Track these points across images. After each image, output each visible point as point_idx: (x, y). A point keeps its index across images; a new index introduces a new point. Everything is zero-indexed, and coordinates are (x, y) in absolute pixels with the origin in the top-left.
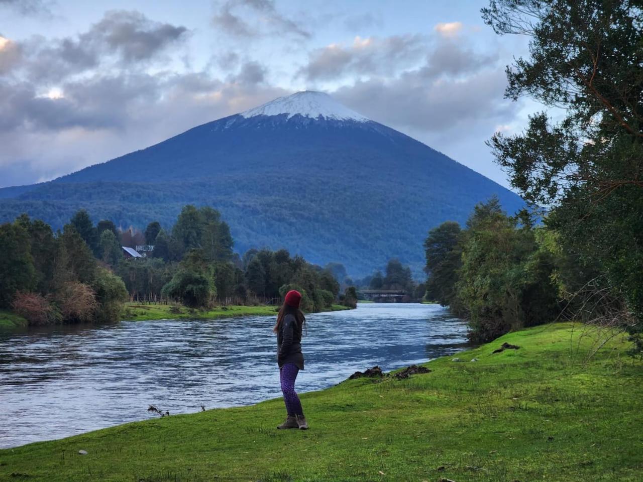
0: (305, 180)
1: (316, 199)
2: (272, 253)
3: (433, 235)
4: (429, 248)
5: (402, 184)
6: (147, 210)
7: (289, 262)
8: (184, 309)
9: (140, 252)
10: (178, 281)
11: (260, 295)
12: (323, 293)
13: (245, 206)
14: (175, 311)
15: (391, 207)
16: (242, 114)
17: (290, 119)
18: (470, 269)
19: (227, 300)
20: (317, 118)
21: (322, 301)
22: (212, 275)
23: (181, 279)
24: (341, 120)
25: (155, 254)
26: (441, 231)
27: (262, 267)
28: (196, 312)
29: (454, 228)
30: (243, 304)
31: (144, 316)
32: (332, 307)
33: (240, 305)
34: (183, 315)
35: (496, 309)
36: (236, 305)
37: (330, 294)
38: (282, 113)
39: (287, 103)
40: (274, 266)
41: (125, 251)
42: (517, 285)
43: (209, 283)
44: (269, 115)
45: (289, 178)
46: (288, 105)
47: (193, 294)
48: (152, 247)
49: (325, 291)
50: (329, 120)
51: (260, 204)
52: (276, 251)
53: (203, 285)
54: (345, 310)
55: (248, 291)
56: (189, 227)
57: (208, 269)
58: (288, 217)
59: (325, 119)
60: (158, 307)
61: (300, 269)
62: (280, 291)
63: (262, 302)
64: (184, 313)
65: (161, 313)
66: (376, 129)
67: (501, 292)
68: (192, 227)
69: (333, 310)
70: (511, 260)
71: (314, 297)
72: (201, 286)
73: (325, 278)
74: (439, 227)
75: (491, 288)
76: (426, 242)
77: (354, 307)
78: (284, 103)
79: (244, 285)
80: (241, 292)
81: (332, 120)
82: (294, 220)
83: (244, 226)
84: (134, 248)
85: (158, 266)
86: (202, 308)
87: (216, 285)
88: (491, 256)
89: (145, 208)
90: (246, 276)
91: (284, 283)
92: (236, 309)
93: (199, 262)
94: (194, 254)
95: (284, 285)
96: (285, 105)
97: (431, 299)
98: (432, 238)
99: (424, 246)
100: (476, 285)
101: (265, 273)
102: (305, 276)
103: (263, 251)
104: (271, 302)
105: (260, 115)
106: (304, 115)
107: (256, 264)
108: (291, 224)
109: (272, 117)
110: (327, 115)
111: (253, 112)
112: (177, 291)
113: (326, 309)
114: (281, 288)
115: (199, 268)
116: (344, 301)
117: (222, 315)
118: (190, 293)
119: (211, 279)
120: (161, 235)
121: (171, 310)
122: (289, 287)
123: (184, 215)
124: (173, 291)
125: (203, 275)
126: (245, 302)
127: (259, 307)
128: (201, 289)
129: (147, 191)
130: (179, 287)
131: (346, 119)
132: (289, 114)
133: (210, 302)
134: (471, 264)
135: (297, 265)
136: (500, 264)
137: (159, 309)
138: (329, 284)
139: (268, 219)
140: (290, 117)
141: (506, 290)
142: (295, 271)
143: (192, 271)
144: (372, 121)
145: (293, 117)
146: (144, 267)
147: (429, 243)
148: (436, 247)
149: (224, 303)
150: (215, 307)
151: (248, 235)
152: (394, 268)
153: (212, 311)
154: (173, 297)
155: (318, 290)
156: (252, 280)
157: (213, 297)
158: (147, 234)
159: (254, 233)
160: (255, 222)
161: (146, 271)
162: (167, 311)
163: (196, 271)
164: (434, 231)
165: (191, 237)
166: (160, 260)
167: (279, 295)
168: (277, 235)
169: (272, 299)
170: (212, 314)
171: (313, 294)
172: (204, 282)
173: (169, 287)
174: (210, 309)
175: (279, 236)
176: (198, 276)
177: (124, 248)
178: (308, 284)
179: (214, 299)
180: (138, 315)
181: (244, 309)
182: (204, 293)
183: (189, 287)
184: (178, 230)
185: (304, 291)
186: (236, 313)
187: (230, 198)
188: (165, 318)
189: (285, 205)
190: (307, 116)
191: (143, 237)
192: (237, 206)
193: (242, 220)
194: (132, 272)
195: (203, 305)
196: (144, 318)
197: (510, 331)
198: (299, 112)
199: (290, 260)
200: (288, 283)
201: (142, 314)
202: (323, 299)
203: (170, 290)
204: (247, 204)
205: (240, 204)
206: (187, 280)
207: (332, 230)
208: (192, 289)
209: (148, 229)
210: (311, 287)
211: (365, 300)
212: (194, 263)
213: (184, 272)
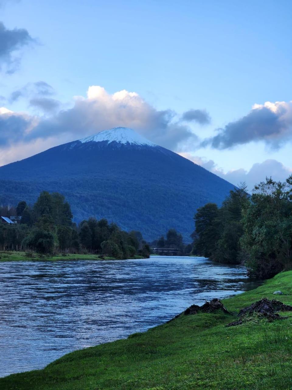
0: (118, 182)
1: (124, 193)
2: (97, 220)
3: (200, 211)
4: (197, 220)
5: (177, 185)
6: (22, 198)
7: (107, 227)
8: (36, 254)
9: (13, 220)
10: (33, 236)
11: (88, 248)
12: (129, 247)
13: (81, 196)
14: (29, 255)
15: (169, 199)
16: (80, 141)
17: (109, 144)
18: (248, 222)
19: (66, 250)
20: (126, 143)
21: (128, 252)
22: (56, 232)
23: (35, 235)
24: (140, 145)
25: (22, 222)
26: (205, 209)
27: (90, 230)
28: (44, 257)
29: (213, 207)
30: (77, 253)
31: (6, 258)
32: (134, 256)
33: (75, 253)
34: (34, 258)
35: (270, 252)
36: (73, 253)
37: (134, 248)
38: (104, 140)
39: (107, 134)
40: (98, 229)
41: (3, 220)
42: (288, 234)
43: (54, 238)
44: (97, 141)
45: (108, 180)
46: (108, 136)
47: (43, 245)
48: (20, 217)
49: (130, 246)
50: (133, 145)
51: (90, 196)
52: (99, 220)
53: (50, 239)
54: (143, 258)
55: (81, 245)
56: (45, 205)
57: (54, 229)
58: (107, 204)
59: (131, 144)
60: (17, 253)
61: (115, 232)
62: (101, 245)
63: (89, 252)
64: (35, 257)
65: (19, 257)
66: (161, 151)
67: (275, 239)
68: (47, 205)
69: (135, 259)
70: (281, 215)
71: (123, 249)
72: (48, 239)
73: (130, 238)
74: (204, 206)
75: (266, 236)
76: (195, 216)
77: (148, 257)
78: (106, 134)
79: (78, 240)
80: (76, 245)
81: (135, 145)
82: (111, 206)
83: (80, 209)
84: (9, 218)
85: (24, 228)
86: (48, 254)
87: (59, 239)
88: (266, 211)
89: (20, 196)
90: (79, 235)
91: (104, 240)
92: (72, 256)
93: (48, 224)
94: (45, 218)
95: (104, 241)
96: (107, 135)
97: (196, 253)
98: (199, 213)
99: (194, 218)
100: (254, 233)
101: (92, 233)
102: (118, 236)
103: (91, 220)
104: (96, 252)
105: (91, 141)
106: (118, 141)
107: (86, 227)
108: (109, 208)
109: (99, 142)
110: (131, 142)
111: (87, 139)
112: (32, 243)
113: (130, 258)
114: (102, 243)
115: (48, 227)
116: (142, 253)
117: (61, 259)
118: (40, 244)
119: (55, 235)
120: (26, 209)
121: (26, 255)
122: (108, 242)
123: (41, 197)
124: (29, 242)
125: (50, 233)
126: (78, 251)
127: (87, 255)
128: (48, 241)
129: (22, 186)
130: (34, 240)
131: (143, 144)
132: (109, 141)
133: (54, 250)
134: (249, 218)
135: (112, 229)
136: (272, 217)
137: (18, 254)
138: (133, 242)
139: (95, 205)
140: (109, 142)
141: (278, 237)
142: (111, 233)
143: (43, 229)
144: (159, 146)
145: (111, 143)
146: (13, 229)
147: (198, 217)
148: (202, 219)
149: (64, 252)
150: (58, 254)
151: (83, 214)
152: (172, 234)
153: (55, 256)
154: (29, 247)
155: (126, 245)
156: (83, 238)
157: (57, 247)
158: (18, 209)
159: (86, 213)
160: (87, 206)
161: (14, 231)
162: (24, 255)
163: (46, 230)
164: (201, 209)
165: (45, 211)
166: (25, 225)
167: (101, 248)
168: (100, 214)
169: (96, 250)
170: (55, 258)
171: (123, 248)
172: (51, 237)
173: (27, 240)
174: (54, 255)
175: (101, 215)
176: (47, 233)
177: (2, 217)
178: (120, 241)
179: (57, 249)
180: (2, 258)
181: (77, 256)
182: (50, 244)
183: (40, 240)
184: (37, 207)
185: (117, 245)
186: (71, 258)
187: (72, 191)
188: (21, 260)
189: (106, 196)
190: (120, 142)
191: (15, 211)
192: (76, 196)
193: (79, 205)
194: (5, 231)
195: (49, 252)
196: (6, 260)
197: (284, 270)
198: (115, 140)
199: (108, 226)
200: (107, 240)
201: (5, 257)
202: (129, 251)
203: (27, 242)
204: (83, 195)
205: (78, 195)
206: (40, 235)
207: (133, 212)
208: (42, 241)
209: (18, 206)
210: (121, 243)
211: (153, 254)
212: (44, 224)
213: (37, 230)
